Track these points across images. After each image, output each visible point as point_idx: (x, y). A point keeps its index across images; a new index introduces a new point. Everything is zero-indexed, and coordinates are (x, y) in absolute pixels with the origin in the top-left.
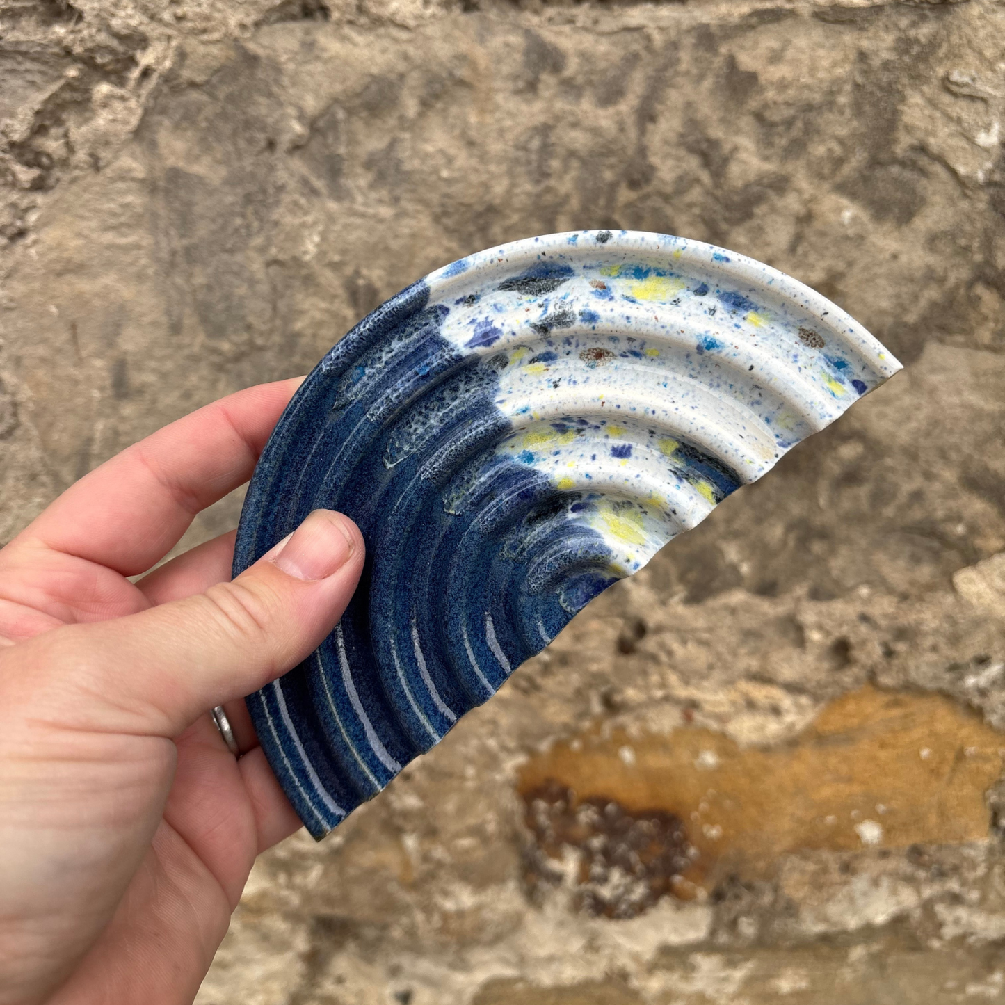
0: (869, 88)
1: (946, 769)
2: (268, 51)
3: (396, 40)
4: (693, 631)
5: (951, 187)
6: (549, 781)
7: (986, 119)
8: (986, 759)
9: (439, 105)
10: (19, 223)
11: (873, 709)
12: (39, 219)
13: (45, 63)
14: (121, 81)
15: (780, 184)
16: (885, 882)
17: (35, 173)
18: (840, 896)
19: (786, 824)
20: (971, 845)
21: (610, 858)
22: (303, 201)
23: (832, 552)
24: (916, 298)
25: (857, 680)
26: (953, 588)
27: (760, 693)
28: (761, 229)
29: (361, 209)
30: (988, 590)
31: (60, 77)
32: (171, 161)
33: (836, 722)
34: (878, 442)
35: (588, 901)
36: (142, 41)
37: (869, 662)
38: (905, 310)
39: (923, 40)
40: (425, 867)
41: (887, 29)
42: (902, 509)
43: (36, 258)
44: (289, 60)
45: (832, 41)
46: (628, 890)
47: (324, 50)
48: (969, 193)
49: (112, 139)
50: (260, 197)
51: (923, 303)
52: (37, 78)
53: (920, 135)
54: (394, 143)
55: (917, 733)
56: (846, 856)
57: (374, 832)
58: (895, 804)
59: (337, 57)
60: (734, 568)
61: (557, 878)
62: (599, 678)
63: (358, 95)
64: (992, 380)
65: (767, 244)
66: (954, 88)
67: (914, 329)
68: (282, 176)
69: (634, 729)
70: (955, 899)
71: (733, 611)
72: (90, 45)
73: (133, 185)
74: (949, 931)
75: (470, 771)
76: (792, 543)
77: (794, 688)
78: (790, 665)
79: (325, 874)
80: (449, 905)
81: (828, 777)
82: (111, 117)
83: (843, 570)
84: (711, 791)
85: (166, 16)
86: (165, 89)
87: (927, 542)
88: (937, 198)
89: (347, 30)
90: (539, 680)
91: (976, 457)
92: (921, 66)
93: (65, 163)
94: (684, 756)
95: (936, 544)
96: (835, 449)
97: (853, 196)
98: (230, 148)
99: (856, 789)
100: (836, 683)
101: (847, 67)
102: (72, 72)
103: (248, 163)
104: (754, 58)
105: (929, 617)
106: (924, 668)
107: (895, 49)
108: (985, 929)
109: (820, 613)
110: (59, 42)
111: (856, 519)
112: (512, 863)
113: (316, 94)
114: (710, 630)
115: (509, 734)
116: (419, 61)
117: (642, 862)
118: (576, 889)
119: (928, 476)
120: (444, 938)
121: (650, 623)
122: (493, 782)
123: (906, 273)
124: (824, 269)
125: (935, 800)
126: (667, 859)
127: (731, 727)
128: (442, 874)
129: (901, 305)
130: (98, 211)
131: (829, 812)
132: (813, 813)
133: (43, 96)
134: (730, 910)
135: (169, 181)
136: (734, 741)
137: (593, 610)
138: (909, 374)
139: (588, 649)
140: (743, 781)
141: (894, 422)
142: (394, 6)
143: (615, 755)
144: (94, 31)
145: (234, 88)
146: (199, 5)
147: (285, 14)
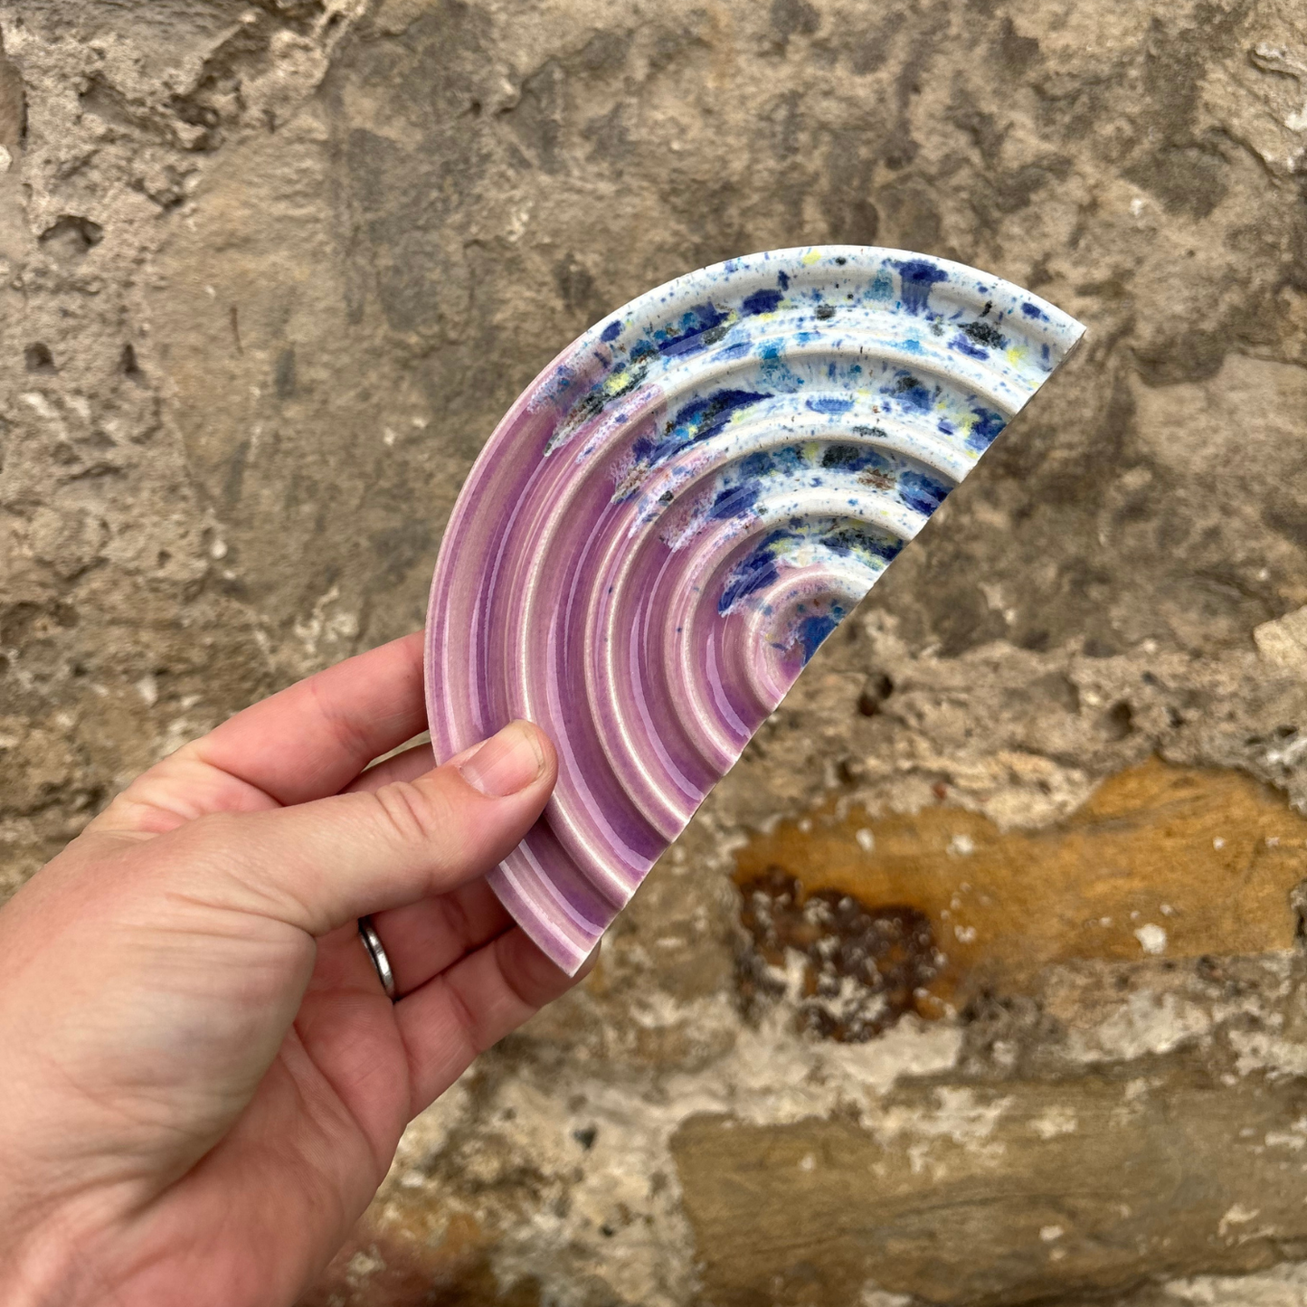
0: (1165, 60)
1: (1243, 863)
4: (947, 689)
5: (1256, 175)
6: (773, 868)
7: (1297, 99)
8: (1291, 851)
9: (672, 67)
10: (176, 189)
11: (1156, 787)
12: (198, 186)
13: (218, 6)
14: (303, 29)
15: (1062, 167)
16: (1169, 1001)
17: (199, 131)
18: (1116, 1017)
19: (1054, 926)
20: (1273, 957)
21: (841, 964)
22: (511, 173)
23: (1114, 599)
24: (1214, 302)
25: (1140, 753)
26: (1254, 646)
27: (1026, 765)
28: (1038, 218)
29: (579, 184)
30: (1295, 648)
31: (234, 22)
32: (357, 123)
33: (1114, 803)
34: (1169, 469)
35: (814, 1019)
37: (1155, 732)
38: (1203, 316)
39: (1227, 9)
40: (620, 973)
42: (1195, 549)
43: (194, 229)
44: (500, 9)
45: (1123, 6)
46: (862, 1006)
48: (1277, 182)
49: (292, 94)
50: (461, 166)
51: (1223, 308)
52: (209, 23)
53: (1222, 115)
54: (619, 108)
55: (1209, 819)
56: (1124, 967)
58: (1181, 905)
59: (557, 8)
60: (998, 615)
61: (779, 989)
62: (837, 743)
63: (579, 52)
64: (1302, 400)
65: (1045, 235)
66: (1261, 63)
67: (1213, 338)
68: (488, 143)
69: (874, 808)
70: (1254, 1024)
71: (995, 667)
73: (314, 148)
74: (1245, 1064)
75: (679, 854)
76: (1066, 588)
77: (1064, 760)
78: (1062, 732)
80: (647, 1020)
81: (1104, 871)
82: (292, 69)
83: (1125, 621)
84: (965, 885)
86: (355, 39)
87: (1224, 589)
88: (1240, 188)
90: (764, 746)
91: (1283, 489)
92: (1224, 37)
93: (233, 121)
95: (1235, 593)
96: (1119, 476)
97: (1144, 184)
98: (428, 109)
99: (1137, 884)
100: (1117, 755)
101: (1141, 36)
102: (248, 17)
103: (448, 128)
104: (1035, 22)
105: (1224, 678)
106: (1219, 741)
107: (1195, 17)
108: (1290, 1063)
109: (1098, 672)
111: (1141, 559)
112: (724, 969)
113: (532, 49)
114: (968, 689)
115: (726, 810)
116: (650, 16)
117: (880, 971)
118: (801, 1004)
119: (1226, 511)
120: (639, 1061)
121: (898, 679)
122: (706, 868)
123: (1204, 273)
124: (1108, 266)
125: (1229, 901)
126: (910, 967)
127: (991, 807)
128: (640, 981)
129: (1198, 310)
130: (270, 176)
131: (1106, 913)
132: (1086, 913)
133: (216, 43)
134: (984, 1032)
135: (354, 144)
136: (994, 824)
137: (830, 662)
138: (1207, 391)
139: (823, 709)
140: (1004, 873)
141: (1188, 446)
143: (853, 840)
145: (436, 40)
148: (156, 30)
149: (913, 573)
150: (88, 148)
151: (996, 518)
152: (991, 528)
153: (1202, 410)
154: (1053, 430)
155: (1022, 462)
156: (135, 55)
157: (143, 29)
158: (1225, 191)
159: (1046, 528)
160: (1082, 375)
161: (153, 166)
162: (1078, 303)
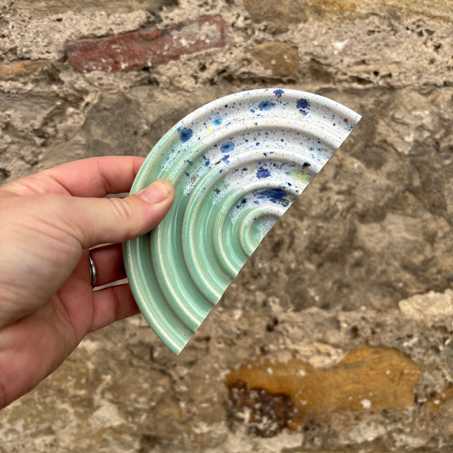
1: (397, 379)
2: (135, 98)
3: (184, 96)
4: (296, 322)
5: (395, 156)
6: (239, 381)
7: (408, 132)
8: (412, 375)
10: (35, 159)
11: (367, 354)
12: (43, 158)
13: (49, 99)
14: (77, 107)
16: (373, 424)
17: (42, 140)
18: (354, 430)
19: (333, 400)
20: (407, 410)
21: (263, 413)
23: (351, 292)
24: (383, 197)
25: (361, 343)
26: (398, 308)
27: (323, 348)
30: (411, 309)
31: (54, 104)
32: (96, 137)
33: (353, 359)
34: (369, 251)
35: (254, 430)
36: (86, 93)
37: (365, 336)
38: (378, 201)
39: (384, 101)
40: (188, 415)
41: (371, 97)
42: (378, 277)
44: (143, 101)
45: (350, 100)
46: (270, 426)
47: (157, 98)
48: (403, 159)
49: (73, 129)
50: (130, 152)
51: (386, 198)
52: (45, 105)
53: (384, 136)
55: (385, 364)
56: (357, 413)
57: (168, 400)
58: (376, 393)
59: (162, 101)
60: (313, 298)
61: (242, 420)
62: (259, 341)
63: (170, 116)
64: (412, 228)
65: (326, 175)
66: (396, 120)
67: (382, 208)
68: (139, 145)
69: (273, 361)
70: (401, 431)
71: (312, 315)
72: (66, 93)
73: (81, 147)
74: (398, 444)
75: (207, 376)
76: (335, 289)
77: (336, 346)
78: (334, 337)
79: (148, 418)
80: (198, 431)
81: (350, 381)
82: (73, 121)
83: (355, 300)
84: (303, 386)
85: (96, 84)
86: (95, 110)
87: (388, 289)
88: (391, 160)
89: (166, 91)
90: (235, 341)
91: (407, 257)
92: (384, 111)
95: (392, 290)
96: (352, 253)
97: (358, 158)
98: (119, 133)
99: (361, 386)
100: (352, 344)
102: (59, 103)
103: (126, 140)
105: (389, 319)
106: (387, 339)
107: (374, 104)
108: (413, 444)
109: (346, 316)
110: (54, 92)
111: (361, 280)
112: (223, 414)
113: (154, 115)
114: (303, 322)
115: (223, 362)
116: (193, 104)
117: (276, 414)
118: (249, 425)
119: (388, 264)
120: (195, 445)
121: (280, 319)
122: (216, 381)
123: (379, 187)
124: (347, 185)
125: (392, 391)
126: (285, 413)
127: (311, 361)
128: (195, 418)
129: (377, 199)
130: (66, 156)
131: (350, 396)
132: (344, 396)
133: (47, 112)
134: (310, 435)
135: (95, 145)
136: (312, 367)
137: (257, 314)
138: (381, 225)
139: (255, 329)
140: (316, 382)
141: (375, 243)
142: (184, 83)
143: (265, 371)
144: (68, 89)
145: (121, 111)
146: (109, 80)
147: (142, 83)
148: (28, 108)
149: (284, 284)
150: (5, 146)
151: (311, 267)
152: (309, 270)
153: (379, 231)
154: (329, 238)
155: (319, 248)
156: (21, 116)
157: (24, 108)
158: (385, 161)
159: (328, 270)
160: (339, 220)
161: (27, 152)
162: (336, 197)
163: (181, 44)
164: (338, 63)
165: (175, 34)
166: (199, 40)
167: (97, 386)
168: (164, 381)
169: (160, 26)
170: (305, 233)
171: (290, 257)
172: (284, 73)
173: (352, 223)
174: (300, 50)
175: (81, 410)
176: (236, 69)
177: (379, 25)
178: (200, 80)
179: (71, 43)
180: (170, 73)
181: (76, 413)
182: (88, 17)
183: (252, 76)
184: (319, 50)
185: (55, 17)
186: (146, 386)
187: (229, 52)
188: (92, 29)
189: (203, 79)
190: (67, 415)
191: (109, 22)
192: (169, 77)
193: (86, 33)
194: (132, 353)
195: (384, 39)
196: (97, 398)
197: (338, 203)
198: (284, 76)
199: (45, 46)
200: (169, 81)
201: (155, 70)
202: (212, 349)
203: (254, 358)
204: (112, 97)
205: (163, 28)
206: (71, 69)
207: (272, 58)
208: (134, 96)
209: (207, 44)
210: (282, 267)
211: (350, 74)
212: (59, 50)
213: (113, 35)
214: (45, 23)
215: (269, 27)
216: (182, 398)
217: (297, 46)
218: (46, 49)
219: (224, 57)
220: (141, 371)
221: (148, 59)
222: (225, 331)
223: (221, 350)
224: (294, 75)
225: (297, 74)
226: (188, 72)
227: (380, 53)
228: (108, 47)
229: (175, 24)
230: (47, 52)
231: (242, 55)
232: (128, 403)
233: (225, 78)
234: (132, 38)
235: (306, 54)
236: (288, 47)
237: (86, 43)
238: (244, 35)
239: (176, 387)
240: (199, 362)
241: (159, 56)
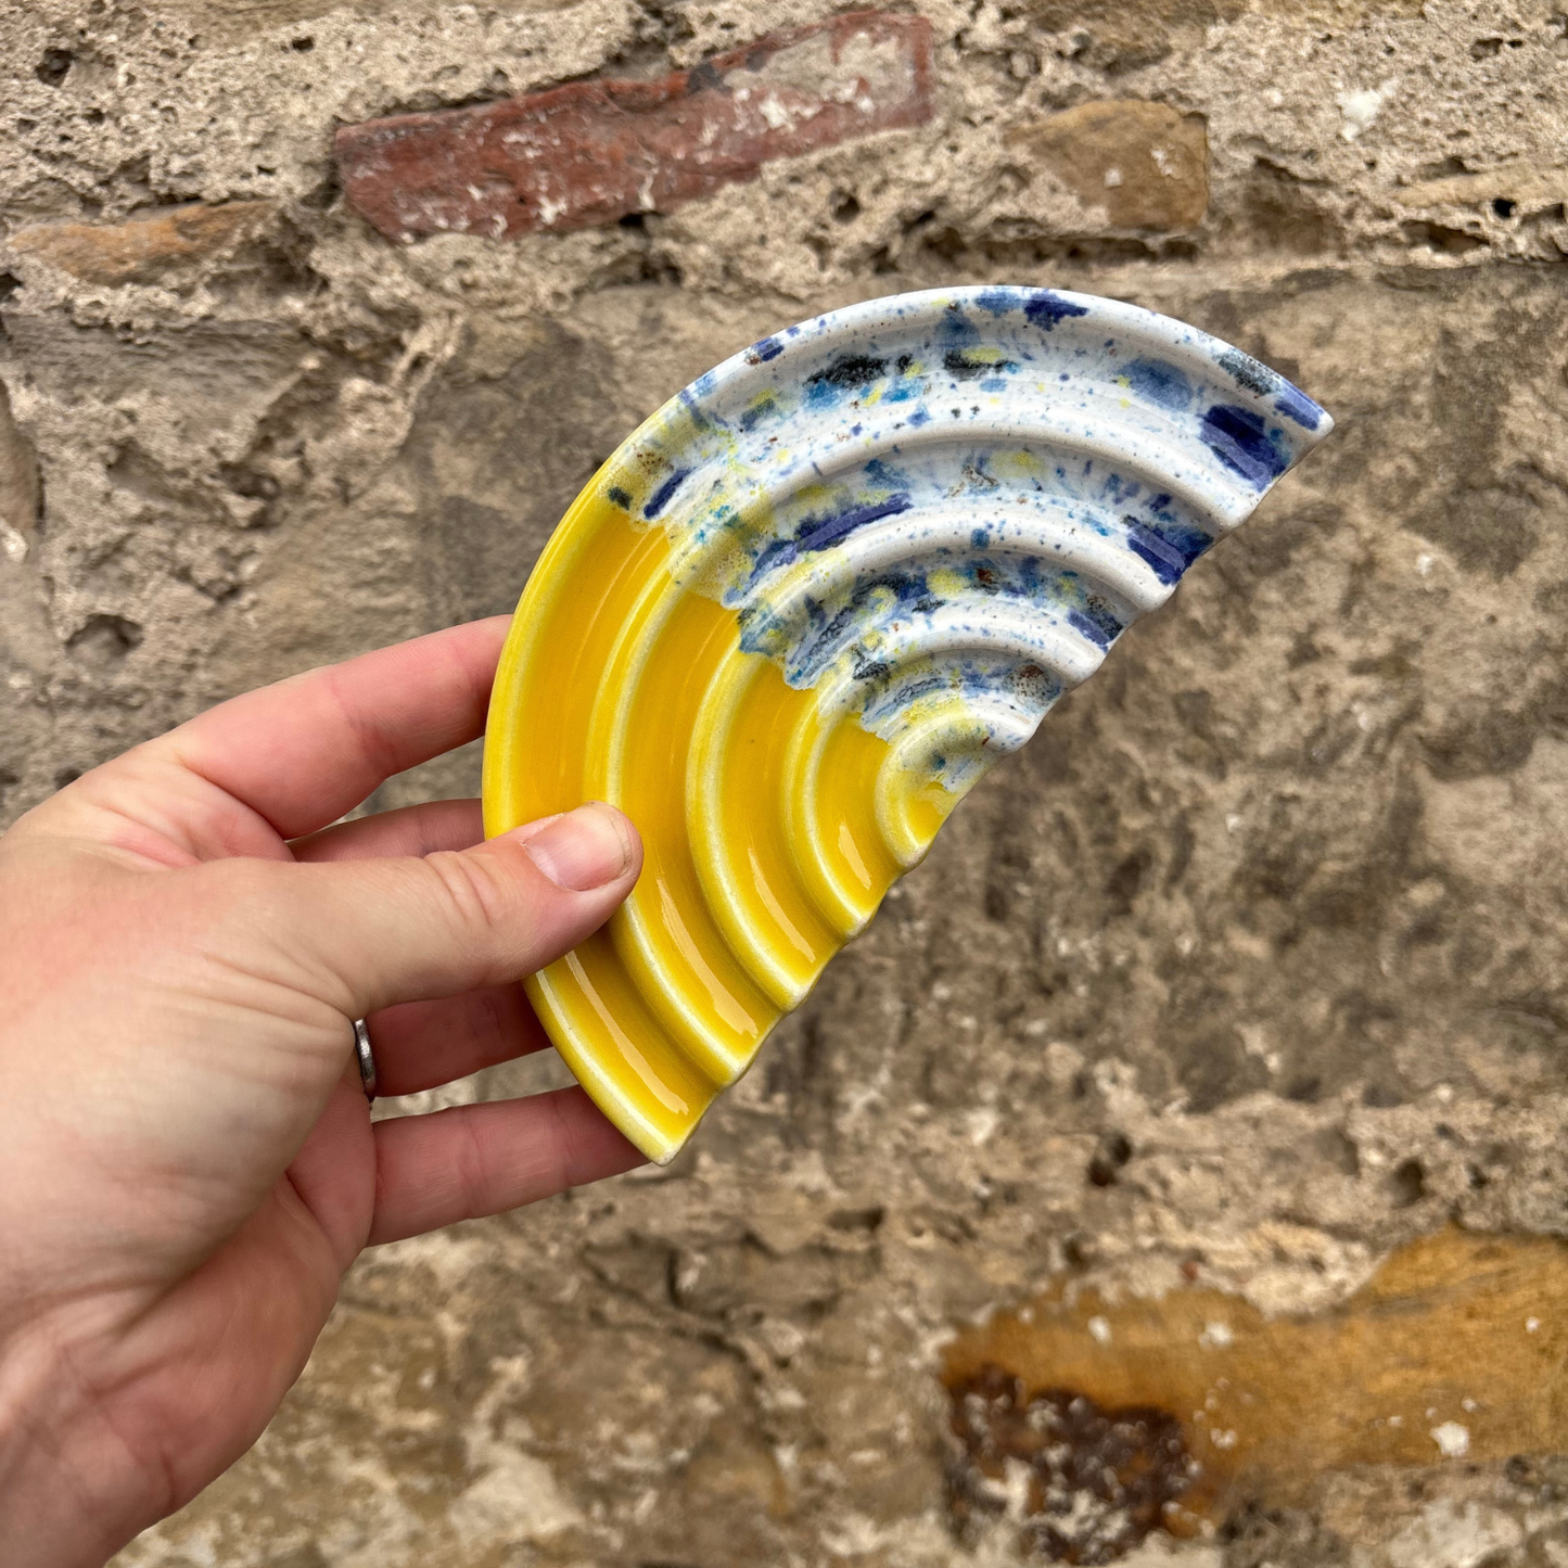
0: (1457, 381)
1: (1562, 1346)
2: (595, 331)
3: (780, 317)
4: (1198, 1152)
6: (988, 1367)
10: (230, 577)
11: (1454, 1261)
12: (258, 571)
13: (274, 350)
14: (379, 375)
15: (1329, 518)
16: (1473, 1510)
17: (256, 504)
18: (1409, 1531)
19: (1331, 1428)
21: (1074, 1477)
23: (1399, 1037)
24: (1521, 677)
25: (1434, 1220)
27: (1296, 1240)
28: (1301, 580)
31: (293, 369)
32: (451, 489)
33: (1404, 1280)
34: (1466, 881)
35: (1041, 1540)
36: (414, 319)
37: (1452, 1195)
38: (1507, 694)
39: (1536, 314)
40: (808, 1493)
41: (1483, 297)
42: (1500, 976)
43: (255, 626)
44: (624, 344)
45: (1405, 315)
46: (1100, 1524)
47: (674, 329)
49: (369, 458)
51: (1532, 683)
52: (262, 373)
53: (1530, 447)
55: (1520, 1296)
56: (1418, 1473)
57: (734, 1443)
58: (1488, 1400)
59: (695, 340)
60: (1258, 1061)
61: (998, 1506)
62: (1063, 1219)
65: (1309, 602)
67: (1519, 720)
69: (1110, 1293)
71: (1256, 1123)
72: (338, 324)
73: (400, 523)
75: (875, 1355)
76: (1341, 1026)
77: (1342, 1232)
78: (1338, 1199)
79: (661, 1504)
80: (841, 1547)
81: (1391, 1360)
82: (368, 426)
83: (1413, 1064)
84: (1222, 1381)
85: (449, 283)
86: (445, 385)
87: (1535, 1021)
88: (1554, 536)
89: (707, 302)
90: (975, 1224)
92: (1532, 350)
93: (297, 491)
94: (1183, 1331)
95: (1549, 1025)
96: (1404, 891)
97: (1433, 535)
98: (539, 470)
99: (1433, 1376)
100: (1404, 1224)
101: (1427, 353)
102: (311, 363)
103: (565, 493)
104: (1293, 338)
105: (1537, 1130)
106: (1532, 1203)
107: (1495, 327)
109: (1381, 1124)
110: (293, 321)
111: (1435, 990)
112: (933, 1485)
114: (1223, 1151)
115: (931, 1301)
117: (1121, 1483)
118: (1026, 1523)
119: (1537, 929)
121: (1138, 1140)
122: (907, 1369)
123: (1508, 642)
124: (1391, 637)
125: (1546, 1391)
126: (1157, 1478)
127: (1253, 1290)
128: (832, 1502)
129: (1501, 688)
130: (344, 560)
131: (1394, 1411)
132: (1371, 1411)
133: (270, 397)
134: (1249, 1551)
135: (448, 516)
136: (1256, 1310)
137: (1053, 1123)
138: (1512, 784)
139: (1046, 1179)
140: (1270, 1367)
141: (1489, 852)
142: (777, 267)
143: (1084, 1330)
144: (345, 306)
145: (545, 384)
146: (497, 267)
147: (616, 277)
148: (198, 385)
149: (1154, 1014)
150: (121, 531)
151: (1254, 946)
152: (1248, 958)
153: (1506, 808)
154: (1323, 838)
155: (1285, 878)
156: (174, 416)
157: (184, 385)
158: (1534, 541)
159: (1315, 955)
160: (1358, 770)
161: (201, 550)
162: (1352, 684)
163: (765, 119)
164: (1357, 174)
165: (741, 83)
166: (834, 100)
167: (477, 1398)
168: (720, 1374)
169: (683, 55)
170: (1233, 821)
171: (1176, 911)
172: (1154, 216)
173: (1405, 780)
174: (1213, 124)
175: (423, 1484)
176: (975, 204)
177: (1518, 17)
178: (838, 254)
179: (353, 131)
180: (725, 232)
181: (404, 1492)
182: (409, 30)
183: (1032, 230)
184: (1286, 122)
185: (286, 33)
186: (652, 1393)
187: (946, 142)
188: (425, 73)
189: (849, 250)
190: (372, 1500)
191: (493, 42)
192: (719, 248)
193: (406, 92)
194: (601, 1277)
195: (1534, 71)
196: (477, 1438)
197: (1356, 708)
198: (1151, 229)
199: (255, 146)
200: (719, 262)
201: (668, 223)
202: (891, 1253)
203: (1042, 1286)
204: (510, 333)
205: (697, 60)
206: (353, 232)
207: (1107, 160)
208: (588, 325)
209: (863, 115)
210: (1145, 950)
211: (1402, 213)
212: (307, 158)
213: (506, 94)
214: (249, 58)
215: (1097, 41)
216: (783, 1434)
217: (1202, 110)
218: (258, 158)
219: (927, 161)
220: (633, 1340)
221: (641, 181)
222: (938, 1188)
223: (921, 1255)
224: (1193, 225)
225: (1203, 221)
226: (789, 227)
227: (1521, 123)
228: (493, 138)
229: (740, 43)
230: (261, 170)
231: (997, 151)
232: (590, 1454)
233: (930, 245)
234: (580, 102)
235: (1239, 140)
236: (1170, 115)
237: (406, 126)
238: (1001, 77)
239: (762, 1394)
240: (847, 1301)
241: (680, 167)
